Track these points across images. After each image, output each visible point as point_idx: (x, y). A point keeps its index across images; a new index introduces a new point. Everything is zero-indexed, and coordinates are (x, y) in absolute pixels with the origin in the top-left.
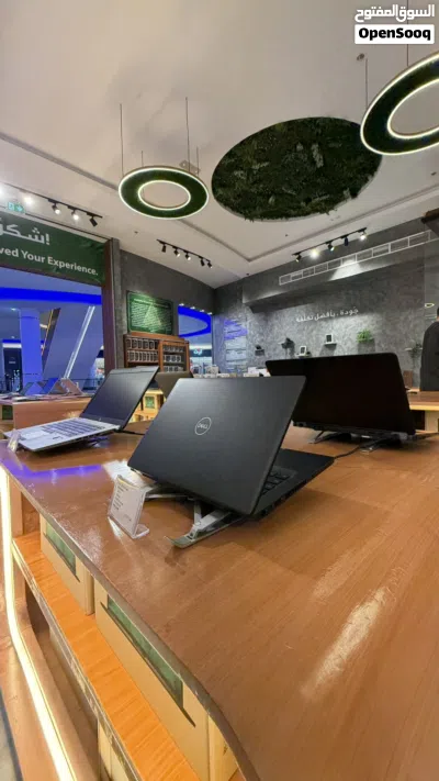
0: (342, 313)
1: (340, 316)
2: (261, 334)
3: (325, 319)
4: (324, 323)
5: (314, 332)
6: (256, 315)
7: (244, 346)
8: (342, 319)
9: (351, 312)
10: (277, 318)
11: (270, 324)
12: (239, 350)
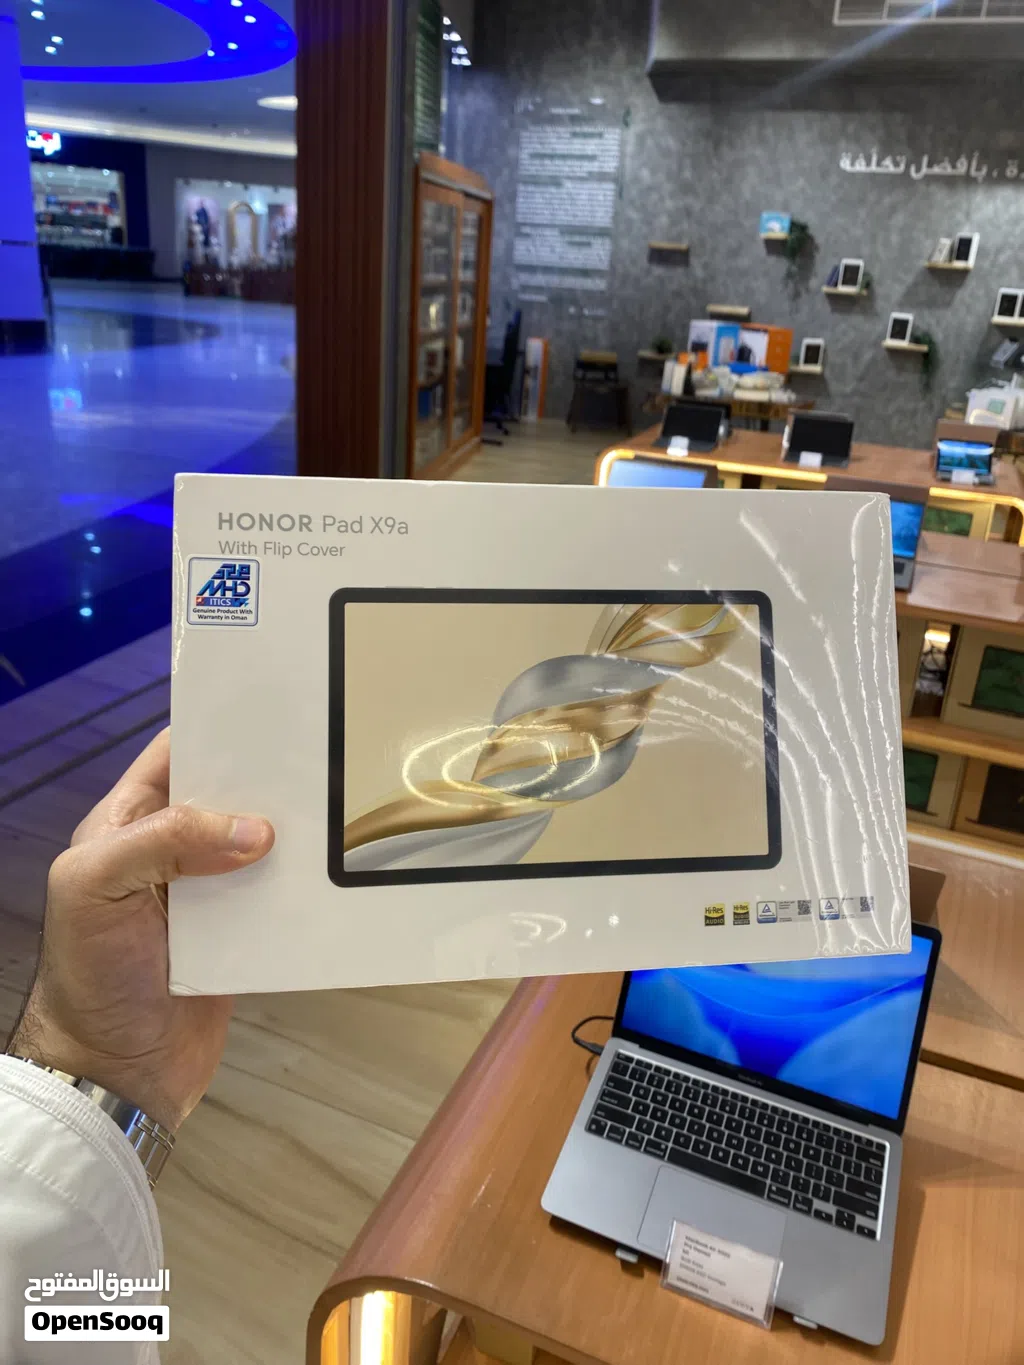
0: (1012, 171)
1: (1003, 180)
2: (686, 189)
3: (952, 182)
4: (939, 194)
5: (899, 219)
6: (674, 108)
7: (602, 217)
8: (1008, 193)
10: (762, 140)
11: (728, 154)
12: (580, 234)
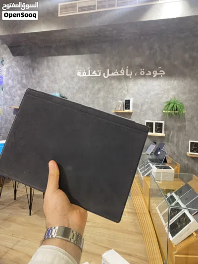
0: (142, 73)
1: (139, 76)
3: (119, 79)
4: (116, 84)
8: (141, 82)
9: (155, 74)
11: (37, 73)
